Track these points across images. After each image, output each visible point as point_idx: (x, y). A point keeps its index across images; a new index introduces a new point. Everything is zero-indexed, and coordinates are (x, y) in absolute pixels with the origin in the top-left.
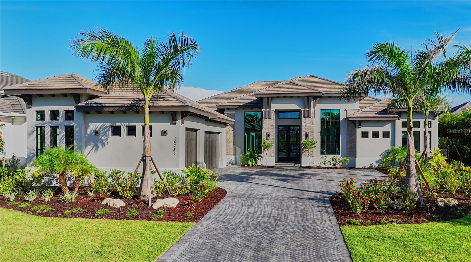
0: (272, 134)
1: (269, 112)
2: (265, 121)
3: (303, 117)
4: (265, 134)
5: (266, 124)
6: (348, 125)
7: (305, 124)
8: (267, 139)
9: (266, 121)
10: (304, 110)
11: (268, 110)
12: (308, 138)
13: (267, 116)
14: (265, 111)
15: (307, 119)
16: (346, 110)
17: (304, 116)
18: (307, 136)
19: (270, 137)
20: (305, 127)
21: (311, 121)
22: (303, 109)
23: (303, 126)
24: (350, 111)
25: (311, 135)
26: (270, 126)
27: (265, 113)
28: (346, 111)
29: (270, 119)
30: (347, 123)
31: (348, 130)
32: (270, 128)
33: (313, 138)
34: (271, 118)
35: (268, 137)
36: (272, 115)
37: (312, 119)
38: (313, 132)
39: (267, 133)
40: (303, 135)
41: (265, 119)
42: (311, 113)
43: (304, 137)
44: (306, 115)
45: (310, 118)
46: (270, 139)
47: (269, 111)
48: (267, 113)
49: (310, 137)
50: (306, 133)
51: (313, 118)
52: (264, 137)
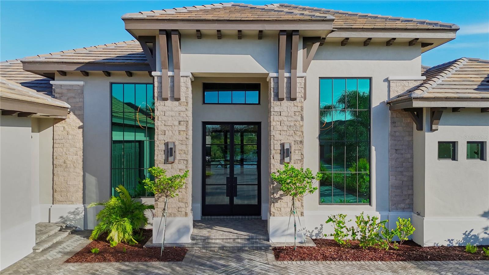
0: (184, 147)
1: (173, 81)
2: (160, 108)
3: (272, 96)
4: (163, 147)
5: (165, 118)
6: (393, 123)
7: (280, 118)
8: (166, 161)
9: (165, 109)
10: (277, 78)
11: (170, 74)
12: (287, 160)
13: (167, 93)
14: (161, 76)
15: (285, 103)
16: (387, 80)
17: (277, 95)
18: (285, 153)
19: (178, 157)
20: (279, 128)
21: (296, 109)
22: (275, 75)
23: (273, 123)
24: (399, 83)
25: (297, 152)
26: (177, 123)
27: (160, 83)
28: (386, 83)
29: (177, 103)
30: (392, 118)
31: (393, 136)
32: (176, 128)
33: (302, 160)
34: (178, 99)
35: (171, 155)
36: (183, 89)
37: (300, 105)
38: (301, 142)
39: (167, 144)
40: (273, 152)
41: (162, 103)
42: (298, 85)
43: (278, 157)
44: (283, 93)
45: (295, 99)
46: (176, 161)
47: (173, 77)
48: (167, 84)
49: (295, 156)
50: (283, 145)
51: (303, 100)
52: (160, 156)
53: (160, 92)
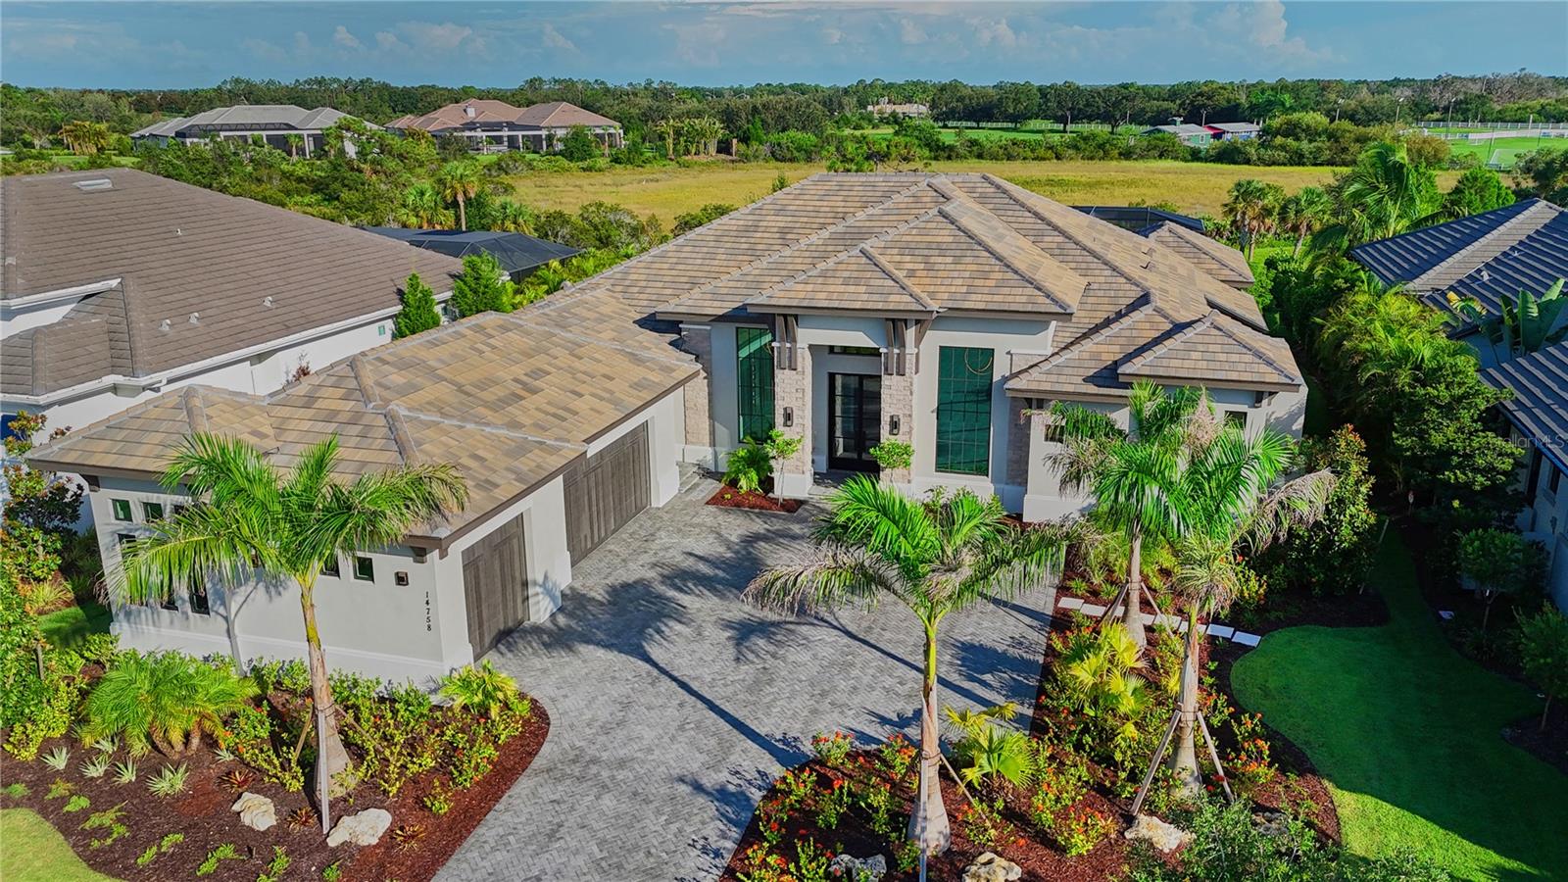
0: (800, 413)
1: (791, 352)
2: (779, 376)
3: (883, 370)
4: (782, 412)
5: (784, 385)
7: (891, 392)
8: (785, 425)
9: (784, 376)
10: (887, 353)
11: (788, 345)
12: (896, 432)
13: (785, 363)
14: (781, 346)
15: (895, 377)
16: (1010, 354)
17: (886, 369)
18: (895, 425)
19: (795, 421)
20: (889, 401)
21: (905, 384)
22: (885, 350)
23: (883, 396)
24: (1022, 357)
25: (906, 424)
26: (794, 391)
27: (779, 353)
28: (1010, 357)
29: (798, 372)
32: (794, 395)
33: (910, 432)
34: (795, 369)
35: (790, 419)
36: (800, 359)
37: (910, 380)
38: (910, 416)
40: (883, 422)
42: (907, 361)
43: (888, 428)
44: (893, 368)
45: (905, 374)
46: (794, 425)
47: (791, 347)
48: (786, 354)
49: (903, 428)
50: (892, 417)
51: (913, 375)
52: (779, 419)
53: (779, 362)
